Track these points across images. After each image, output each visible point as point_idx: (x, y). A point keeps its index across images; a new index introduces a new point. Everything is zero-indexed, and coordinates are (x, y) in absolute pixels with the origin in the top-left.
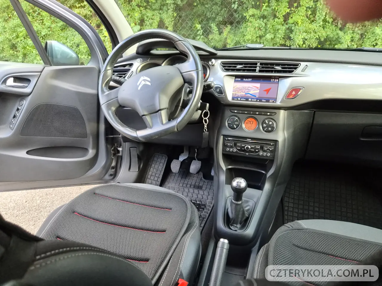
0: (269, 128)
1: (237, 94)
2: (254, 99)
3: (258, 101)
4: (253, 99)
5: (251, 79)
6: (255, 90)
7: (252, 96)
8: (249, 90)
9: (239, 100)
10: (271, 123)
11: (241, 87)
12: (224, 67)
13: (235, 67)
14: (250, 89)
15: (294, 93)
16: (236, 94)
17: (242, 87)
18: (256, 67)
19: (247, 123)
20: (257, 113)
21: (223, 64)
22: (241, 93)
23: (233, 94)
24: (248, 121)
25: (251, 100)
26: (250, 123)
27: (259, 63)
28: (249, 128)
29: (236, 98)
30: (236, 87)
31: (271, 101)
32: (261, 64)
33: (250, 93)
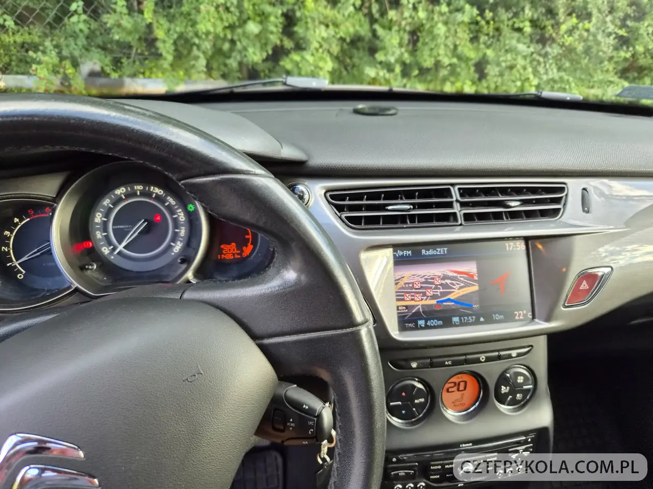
0: (518, 395)
1: (414, 307)
2: (468, 315)
3: (482, 319)
4: (463, 316)
5: (446, 249)
6: (467, 285)
7: (459, 306)
8: (445, 286)
9: (422, 328)
10: (522, 378)
11: (417, 279)
12: (340, 208)
13: (382, 208)
14: (448, 281)
15: (584, 285)
16: (407, 307)
17: (423, 280)
18: (450, 205)
19: (450, 390)
20: (482, 357)
21: (332, 197)
22: (424, 302)
23: (398, 307)
24: (452, 385)
25: (460, 320)
26: (458, 390)
27: (457, 187)
28: (457, 403)
29: (409, 321)
30: (402, 283)
31: (520, 315)
32: (464, 192)
33: (451, 297)
